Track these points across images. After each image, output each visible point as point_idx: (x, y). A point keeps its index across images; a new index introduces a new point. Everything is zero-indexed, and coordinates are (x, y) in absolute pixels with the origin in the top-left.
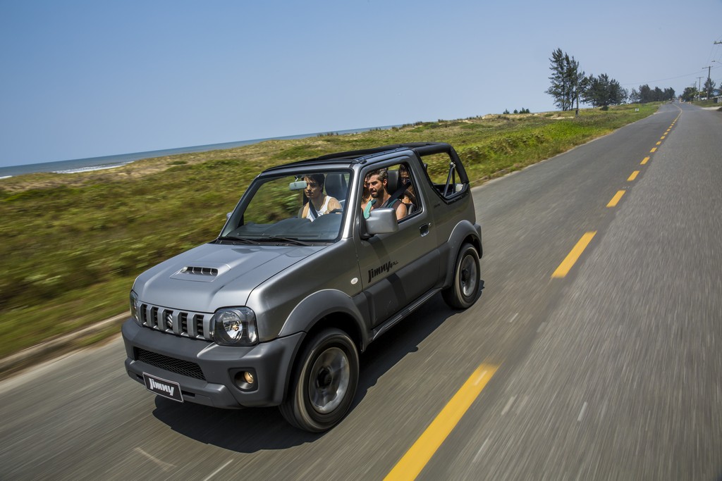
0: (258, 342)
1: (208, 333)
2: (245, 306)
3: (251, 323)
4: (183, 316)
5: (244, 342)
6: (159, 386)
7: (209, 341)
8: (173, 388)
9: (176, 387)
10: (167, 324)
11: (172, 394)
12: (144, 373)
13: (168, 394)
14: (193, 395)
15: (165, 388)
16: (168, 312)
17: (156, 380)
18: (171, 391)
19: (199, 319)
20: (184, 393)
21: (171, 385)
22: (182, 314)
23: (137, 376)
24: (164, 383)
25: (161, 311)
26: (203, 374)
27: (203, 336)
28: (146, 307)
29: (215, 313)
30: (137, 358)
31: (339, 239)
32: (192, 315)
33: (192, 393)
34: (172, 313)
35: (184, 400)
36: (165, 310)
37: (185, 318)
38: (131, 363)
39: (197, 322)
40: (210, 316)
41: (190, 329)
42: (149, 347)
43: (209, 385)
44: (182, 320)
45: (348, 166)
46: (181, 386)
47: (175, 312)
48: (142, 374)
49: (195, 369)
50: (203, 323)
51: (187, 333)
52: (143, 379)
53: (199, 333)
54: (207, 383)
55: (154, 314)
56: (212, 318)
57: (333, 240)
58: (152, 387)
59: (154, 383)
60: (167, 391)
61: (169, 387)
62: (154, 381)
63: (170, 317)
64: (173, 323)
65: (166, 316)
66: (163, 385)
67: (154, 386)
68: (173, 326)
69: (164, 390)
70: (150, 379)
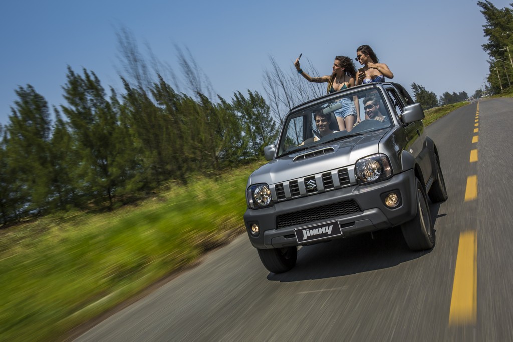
0: (393, 175)
1: (355, 177)
5: (383, 178)
6: (314, 232)
7: (354, 185)
8: (331, 227)
11: (330, 233)
12: (296, 229)
13: (326, 234)
15: (322, 230)
17: (310, 229)
18: (329, 230)
19: (343, 172)
20: (342, 226)
21: (328, 225)
22: (323, 175)
23: (285, 237)
24: (321, 227)
25: (301, 180)
26: (358, 206)
27: (349, 182)
28: (281, 185)
29: (356, 164)
30: (277, 228)
31: (393, 125)
32: (336, 172)
33: (351, 223)
34: (313, 178)
35: (343, 232)
36: (304, 179)
37: (327, 177)
38: (274, 232)
39: (339, 176)
40: (353, 167)
41: (336, 182)
42: (298, 208)
43: (364, 211)
44: (324, 180)
45: (372, 86)
46: (340, 222)
47: (317, 176)
48: (293, 231)
49: (351, 205)
50: (348, 173)
51: (332, 186)
52: (294, 234)
53: (342, 184)
54: (362, 211)
55: (291, 187)
56: (355, 167)
57: (389, 127)
58: (305, 238)
59: (308, 232)
60: (324, 232)
61: (327, 228)
62: (309, 230)
63: (310, 182)
64: (315, 185)
65: (305, 183)
66: (320, 229)
67: (309, 235)
68: (316, 187)
69: (321, 233)
70: (304, 231)
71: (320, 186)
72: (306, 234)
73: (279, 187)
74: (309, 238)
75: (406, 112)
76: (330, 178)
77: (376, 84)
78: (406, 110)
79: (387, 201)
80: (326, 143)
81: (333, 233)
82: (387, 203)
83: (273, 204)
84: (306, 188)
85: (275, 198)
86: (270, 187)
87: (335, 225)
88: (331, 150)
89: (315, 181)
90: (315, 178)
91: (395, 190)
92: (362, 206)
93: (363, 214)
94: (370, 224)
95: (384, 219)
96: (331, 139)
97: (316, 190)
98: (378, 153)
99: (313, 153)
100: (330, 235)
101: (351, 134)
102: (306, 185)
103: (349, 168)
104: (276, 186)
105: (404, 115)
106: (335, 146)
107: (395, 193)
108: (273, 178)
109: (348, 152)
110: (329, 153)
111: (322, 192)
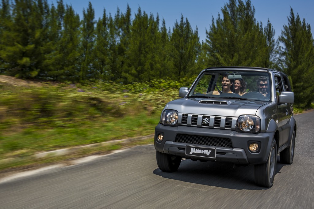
0: (260, 132)
1: (235, 126)
5: (253, 131)
6: (198, 151)
8: (210, 151)
13: (205, 155)
15: (204, 152)
16: (206, 117)
17: (197, 148)
18: (208, 153)
20: (217, 153)
21: (209, 150)
22: (216, 118)
23: (179, 148)
24: (204, 149)
25: (200, 116)
26: (231, 144)
27: (230, 127)
28: (187, 115)
29: (239, 117)
30: (175, 141)
31: (271, 101)
32: (225, 118)
33: (224, 153)
34: (209, 117)
35: (217, 157)
36: (203, 116)
37: (218, 120)
38: (172, 143)
39: (226, 121)
40: (236, 119)
41: (223, 124)
42: (193, 133)
43: (234, 148)
44: (215, 120)
45: (266, 71)
46: (217, 150)
47: (211, 117)
48: (185, 146)
49: (227, 142)
50: (232, 121)
51: (219, 126)
52: (185, 149)
53: (226, 127)
54: (232, 148)
55: (192, 118)
56: (238, 119)
57: (268, 101)
58: (191, 153)
59: (194, 150)
60: (205, 153)
61: (207, 151)
62: (196, 149)
63: (206, 119)
64: (208, 122)
65: (203, 119)
66: (202, 150)
67: (194, 152)
68: (209, 123)
69: (202, 153)
70: (192, 149)
71: (212, 124)
72: (193, 151)
73: (185, 116)
74: (193, 154)
75: (282, 95)
76: (220, 121)
77: (269, 70)
78: (283, 94)
79: (250, 147)
80: (223, 98)
81: (210, 155)
82: (250, 148)
83: (177, 125)
84: (202, 122)
85: (180, 122)
86: (179, 114)
87: (213, 151)
88: (226, 103)
89: (209, 119)
90: (210, 118)
91: (258, 141)
92: (234, 145)
93: (233, 150)
94: (236, 157)
95: (245, 157)
96: (227, 97)
97: (208, 125)
98: (255, 115)
99: (213, 101)
100: (207, 156)
101: (241, 98)
102: (203, 121)
103: (234, 119)
104: (183, 115)
105: (281, 97)
106: (229, 102)
107: (257, 144)
108: (183, 109)
109: (236, 108)
110: (224, 105)
111: (211, 128)
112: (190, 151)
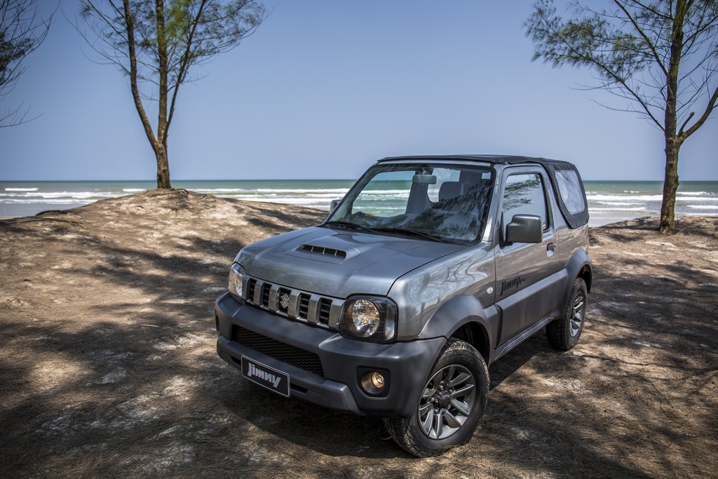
0: (395, 341)
1: (334, 321)
2: (385, 296)
3: (390, 318)
4: (305, 298)
5: (378, 338)
6: (260, 373)
7: (333, 331)
8: (279, 379)
9: (284, 378)
10: (280, 304)
11: (276, 386)
12: (243, 356)
13: (271, 385)
14: (305, 390)
15: (268, 377)
16: (284, 291)
17: (258, 367)
18: (276, 382)
19: (325, 303)
20: (293, 386)
21: (277, 375)
22: (301, 295)
23: (232, 358)
24: (268, 371)
25: (275, 288)
27: (327, 322)
28: (255, 282)
29: (347, 299)
30: (232, 339)
31: (478, 241)
32: (317, 298)
34: (289, 292)
35: (291, 395)
36: (280, 288)
37: (305, 300)
38: (226, 343)
39: (320, 306)
40: (341, 303)
41: (313, 311)
43: (327, 381)
44: (300, 301)
45: (489, 165)
46: (291, 378)
47: (293, 292)
48: (240, 357)
50: (330, 308)
51: (306, 317)
52: (240, 362)
53: (321, 320)
54: (324, 379)
55: (262, 291)
56: (345, 304)
57: (472, 241)
58: (250, 374)
59: (254, 368)
60: (270, 381)
62: (255, 367)
63: (285, 297)
66: (266, 374)
67: (254, 373)
69: (266, 379)
70: (250, 364)
71: (294, 310)
72: (253, 371)
73: (253, 284)
74: (254, 377)
76: (308, 304)
78: (515, 221)
79: (365, 380)
83: (243, 302)
84: (279, 303)
86: (246, 277)
89: (289, 298)
90: (291, 294)
91: (382, 369)
93: (323, 385)
95: (352, 406)
97: (287, 312)
100: (274, 388)
102: (280, 299)
103: (335, 302)
104: (252, 281)
107: (382, 375)
111: (292, 319)
112: (247, 371)
